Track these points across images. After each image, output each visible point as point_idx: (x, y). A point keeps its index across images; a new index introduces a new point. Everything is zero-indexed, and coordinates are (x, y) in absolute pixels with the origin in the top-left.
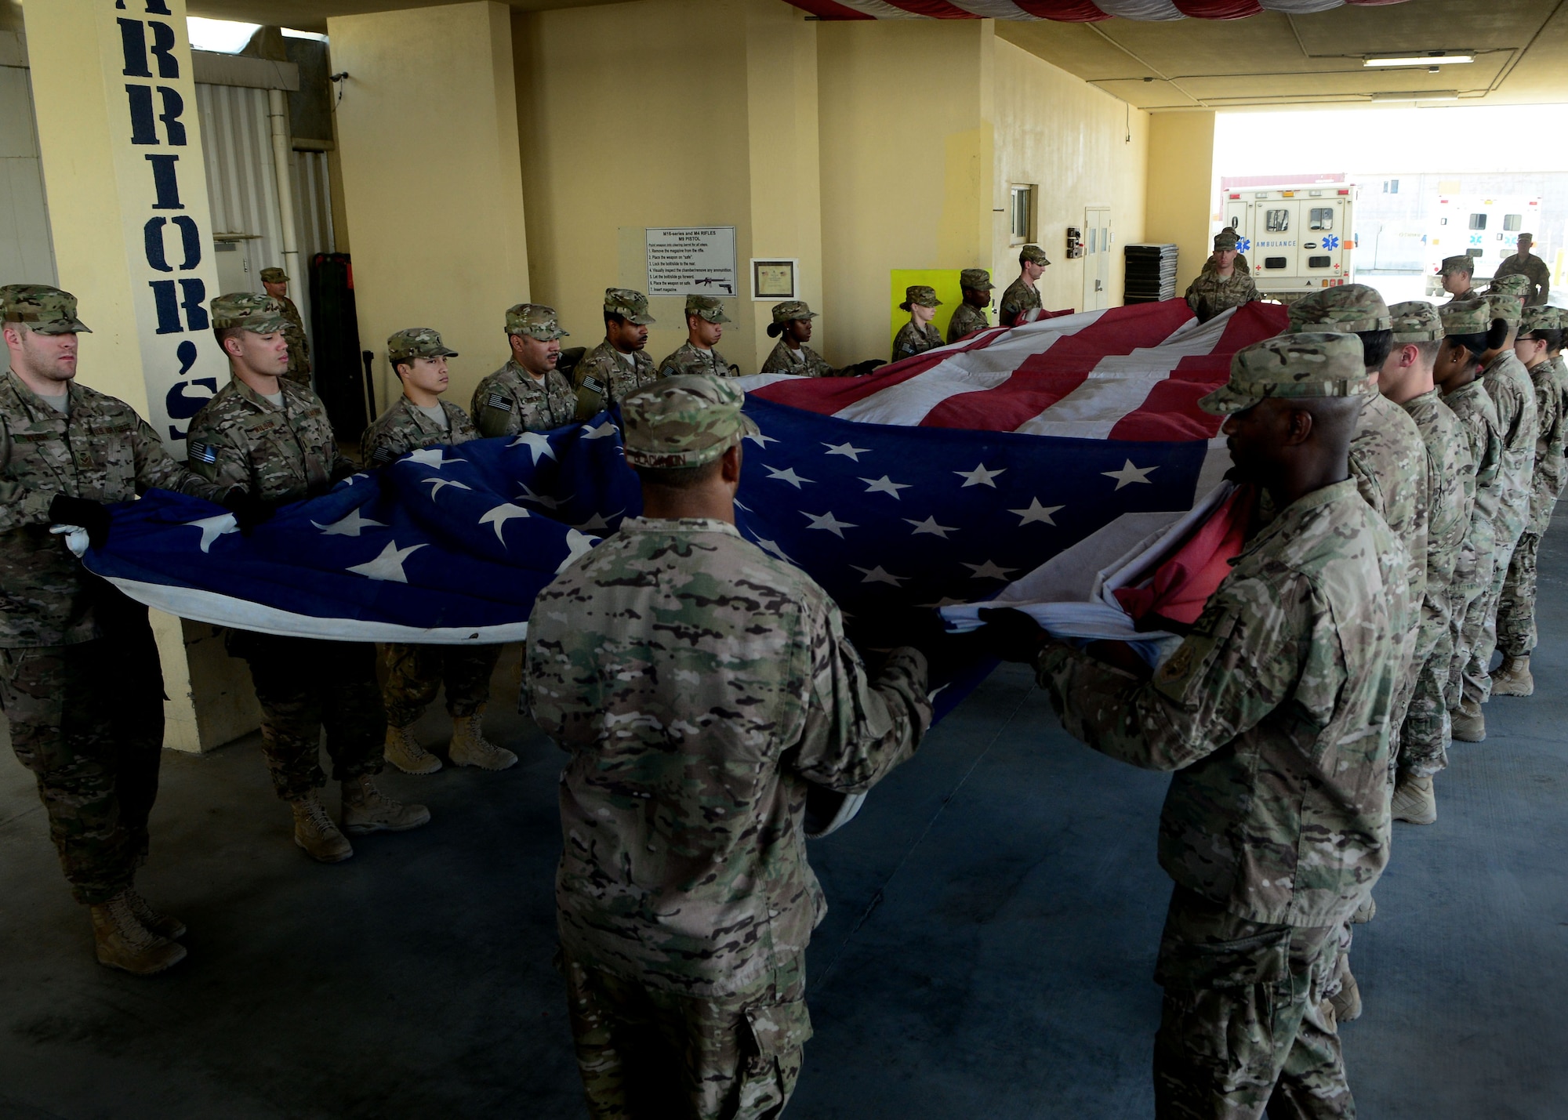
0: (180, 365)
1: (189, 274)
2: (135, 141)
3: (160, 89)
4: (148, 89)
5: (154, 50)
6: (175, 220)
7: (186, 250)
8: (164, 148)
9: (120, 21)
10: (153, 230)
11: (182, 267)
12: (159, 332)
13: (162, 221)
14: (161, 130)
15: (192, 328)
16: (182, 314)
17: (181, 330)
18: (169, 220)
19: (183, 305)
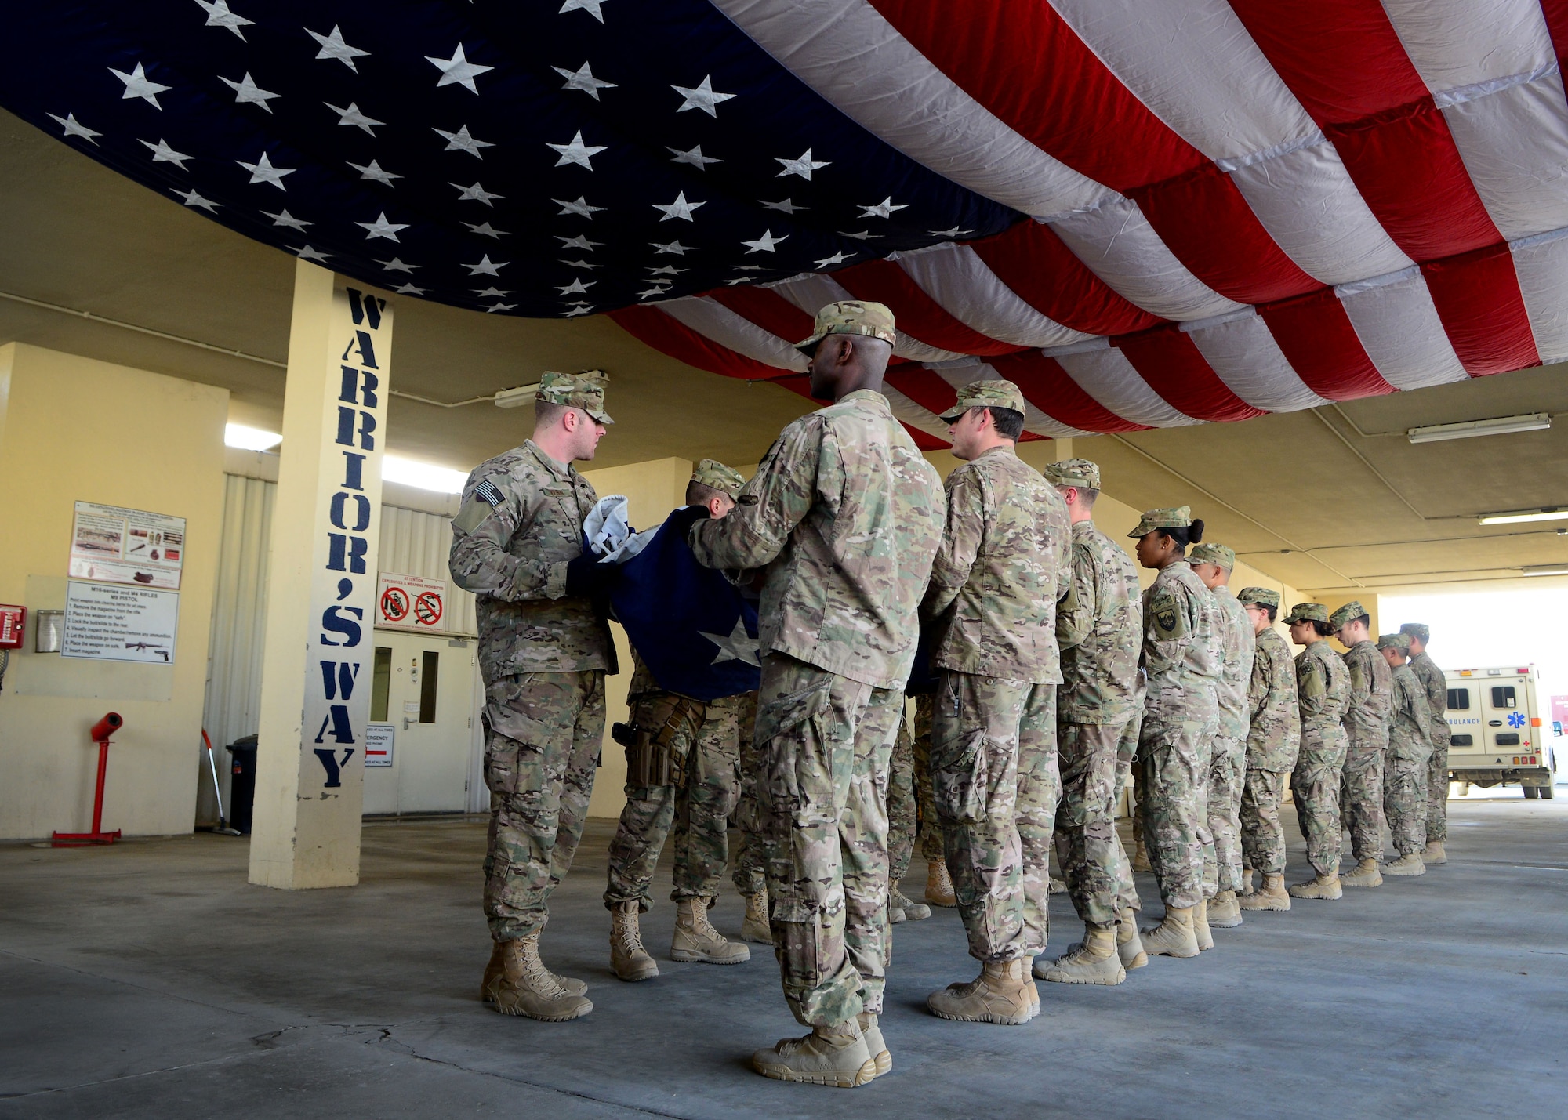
0: (339, 594)
1: (358, 534)
2: (338, 441)
3: (361, 413)
4: (353, 411)
5: (362, 388)
6: (356, 497)
7: (359, 519)
8: (357, 449)
9: (343, 367)
10: (338, 501)
11: (354, 529)
12: (328, 567)
13: (347, 496)
14: (357, 438)
15: (353, 570)
16: (348, 560)
17: (345, 570)
18: (351, 496)
19: (349, 554)
